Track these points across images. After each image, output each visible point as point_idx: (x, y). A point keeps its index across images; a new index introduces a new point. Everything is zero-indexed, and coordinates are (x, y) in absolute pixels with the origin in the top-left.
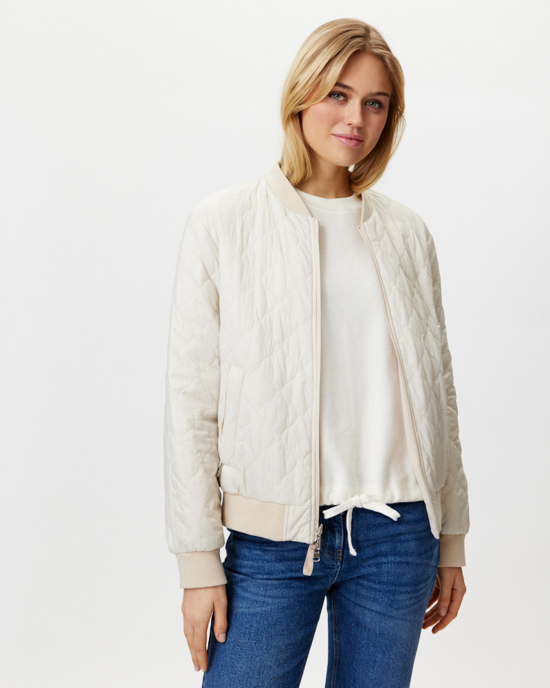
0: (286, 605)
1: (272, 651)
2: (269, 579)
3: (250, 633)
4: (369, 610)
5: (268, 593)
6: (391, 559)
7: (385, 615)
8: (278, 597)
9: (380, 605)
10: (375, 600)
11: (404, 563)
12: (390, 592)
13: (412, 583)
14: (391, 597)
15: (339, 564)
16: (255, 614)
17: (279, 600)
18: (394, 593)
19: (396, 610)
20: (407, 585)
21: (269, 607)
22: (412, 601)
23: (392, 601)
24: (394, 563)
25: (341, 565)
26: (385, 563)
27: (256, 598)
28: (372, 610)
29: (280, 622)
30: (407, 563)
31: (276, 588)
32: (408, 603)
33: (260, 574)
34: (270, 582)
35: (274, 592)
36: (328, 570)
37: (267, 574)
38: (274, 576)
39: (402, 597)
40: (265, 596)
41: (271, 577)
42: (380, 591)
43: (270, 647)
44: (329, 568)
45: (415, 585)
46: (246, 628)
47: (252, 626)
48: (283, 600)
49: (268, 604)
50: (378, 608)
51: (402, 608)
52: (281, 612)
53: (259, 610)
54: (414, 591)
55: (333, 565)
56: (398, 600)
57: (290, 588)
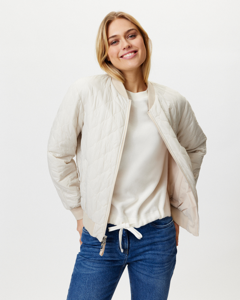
0: (102, 271)
1: (95, 290)
2: (95, 260)
3: (85, 282)
4: (142, 274)
5: (94, 265)
6: (150, 252)
7: (149, 276)
8: (98, 268)
9: (146, 271)
10: (144, 270)
11: (156, 254)
12: (150, 266)
13: (160, 263)
14: (151, 268)
15: (127, 255)
16: (88, 274)
17: (99, 269)
18: (152, 267)
19: (154, 274)
20: (158, 263)
21: (95, 272)
22: (161, 271)
23: (152, 270)
24: (151, 254)
25: (128, 256)
26: (147, 254)
27: (89, 267)
28: (143, 274)
29: (99, 278)
30: (158, 254)
31: (98, 264)
32: (159, 271)
33: (92, 258)
34: (95, 261)
35: (97, 265)
36: (122, 258)
37: (95, 258)
38: (97, 259)
39: (156, 269)
40: (93, 267)
41: (96, 259)
42: (146, 266)
43: (93, 288)
44: (122, 257)
45: (162, 264)
46: (84, 280)
47: (86, 279)
48: (101, 269)
49: (94, 270)
50: (145, 273)
51: (157, 274)
52: (100, 274)
53: (90, 272)
54: (162, 266)
55: (124, 256)
56: (154, 270)
57: (104, 264)
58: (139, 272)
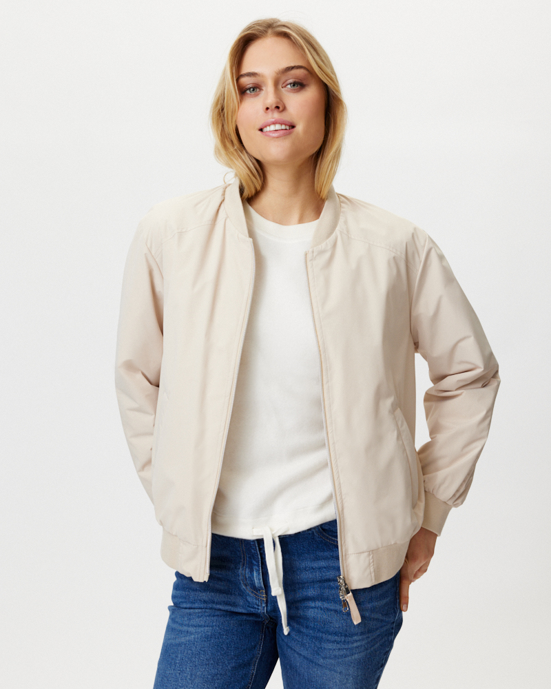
0: (210, 634)
1: (197, 681)
2: (192, 608)
3: (175, 664)
4: (298, 653)
5: (191, 622)
6: (319, 604)
7: (312, 662)
8: (200, 626)
9: (307, 650)
10: (303, 645)
11: (331, 610)
12: (316, 638)
13: (341, 633)
14: (317, 643)
15: (264, 605)
16: (180, 645)
17: (202, 629)
18: (320, 640)
19: (324, 658)
20: (335, 634)
21: (193, 636)
22: (341, 653)
23: (318, 648)
24: (321, 609)
25: (267, 606)
26: (312, 608)
27: (181, 628)
28: (301, 654)
29: (204, 651)
30: (336, 611)
31: (199, 617)
32: (337, 653)
33: (186, 602)
34: (192, 610)
35: (196, 621)
36: (252, 610)
37: (192, 603)
38: (196, 605)
39: (330, 646)
40: (188, 626)
41: (194, 606)
42: (307, 636)
43: (194, 676)
44: (253, 608)
45: (346, 636)
47: (177, 657)
48: (206, 628)
49: (191, 634)
50: (304, 653)
51: (330, 658)
52: (205, 641)
53: (183, 640)
54: (345, 641)
55: (258, 606)
56: (324, 648)
57: (214, 616)
58: (292, 649)
